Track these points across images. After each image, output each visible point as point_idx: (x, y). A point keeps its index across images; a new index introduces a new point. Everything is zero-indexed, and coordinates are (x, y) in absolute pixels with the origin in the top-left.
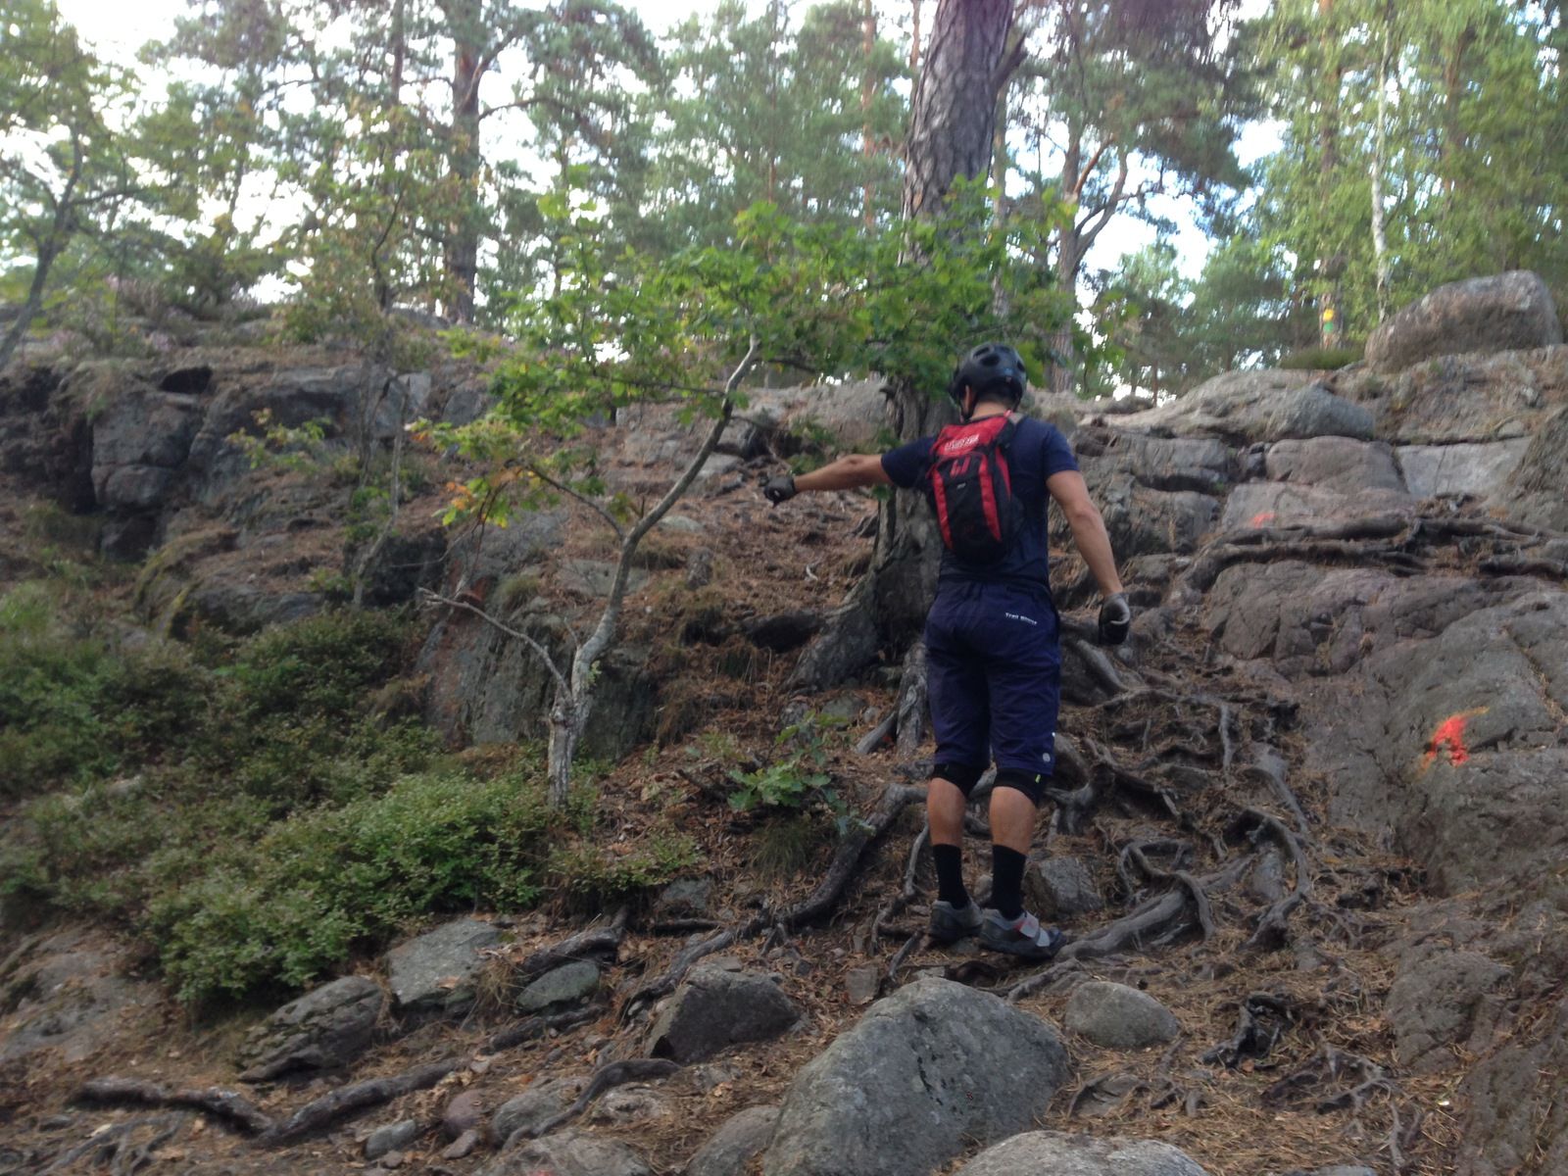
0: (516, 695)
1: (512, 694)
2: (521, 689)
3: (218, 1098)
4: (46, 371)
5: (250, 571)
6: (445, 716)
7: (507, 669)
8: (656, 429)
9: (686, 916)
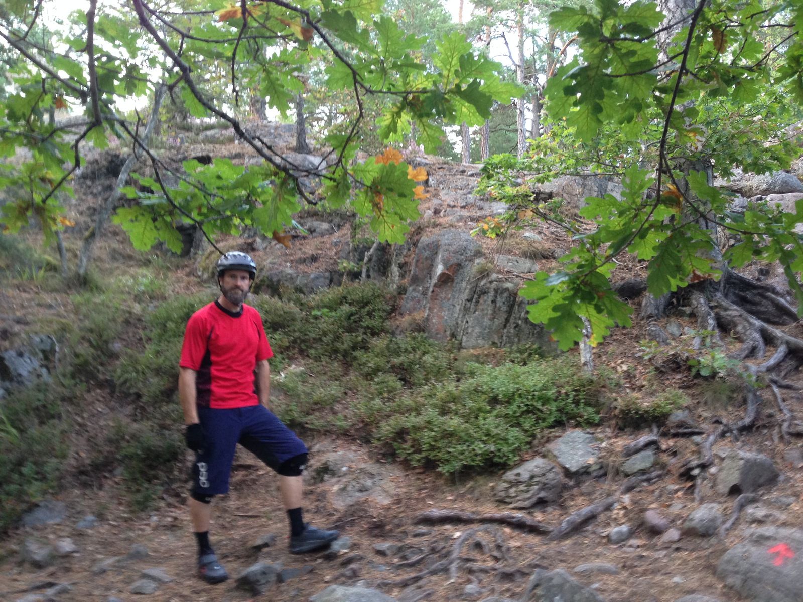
0: (489, 322)
1: (486, 321)
2: (492, 319)
3: (514, 518)
4: (117, 156)
5: (286, 262)
6: (437, 334)
7: (483, 310)
8: (456, 188)
9: (686, 428)
